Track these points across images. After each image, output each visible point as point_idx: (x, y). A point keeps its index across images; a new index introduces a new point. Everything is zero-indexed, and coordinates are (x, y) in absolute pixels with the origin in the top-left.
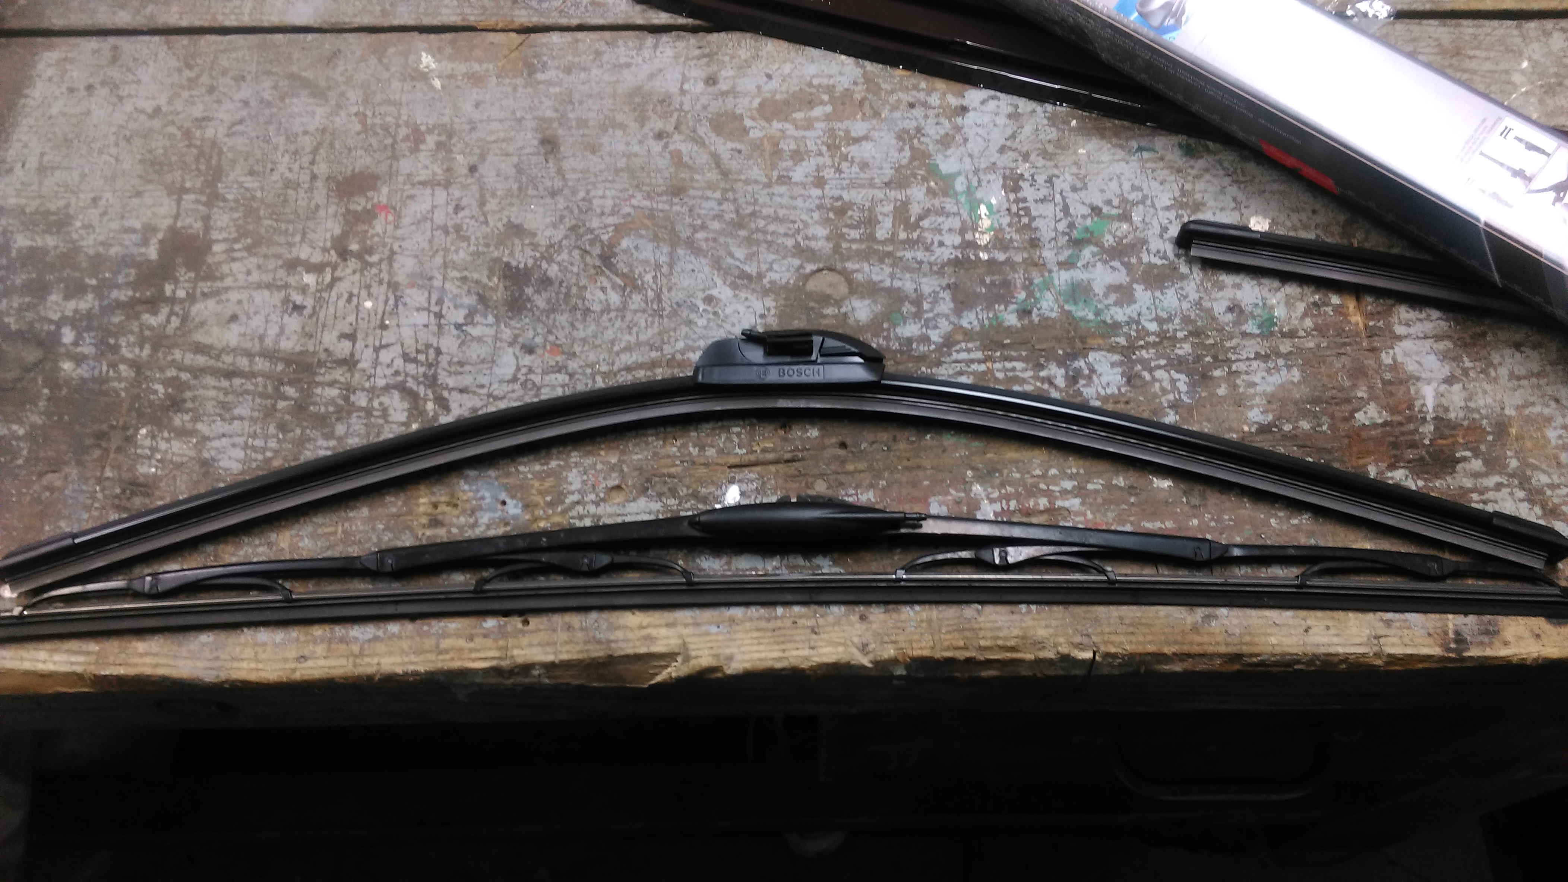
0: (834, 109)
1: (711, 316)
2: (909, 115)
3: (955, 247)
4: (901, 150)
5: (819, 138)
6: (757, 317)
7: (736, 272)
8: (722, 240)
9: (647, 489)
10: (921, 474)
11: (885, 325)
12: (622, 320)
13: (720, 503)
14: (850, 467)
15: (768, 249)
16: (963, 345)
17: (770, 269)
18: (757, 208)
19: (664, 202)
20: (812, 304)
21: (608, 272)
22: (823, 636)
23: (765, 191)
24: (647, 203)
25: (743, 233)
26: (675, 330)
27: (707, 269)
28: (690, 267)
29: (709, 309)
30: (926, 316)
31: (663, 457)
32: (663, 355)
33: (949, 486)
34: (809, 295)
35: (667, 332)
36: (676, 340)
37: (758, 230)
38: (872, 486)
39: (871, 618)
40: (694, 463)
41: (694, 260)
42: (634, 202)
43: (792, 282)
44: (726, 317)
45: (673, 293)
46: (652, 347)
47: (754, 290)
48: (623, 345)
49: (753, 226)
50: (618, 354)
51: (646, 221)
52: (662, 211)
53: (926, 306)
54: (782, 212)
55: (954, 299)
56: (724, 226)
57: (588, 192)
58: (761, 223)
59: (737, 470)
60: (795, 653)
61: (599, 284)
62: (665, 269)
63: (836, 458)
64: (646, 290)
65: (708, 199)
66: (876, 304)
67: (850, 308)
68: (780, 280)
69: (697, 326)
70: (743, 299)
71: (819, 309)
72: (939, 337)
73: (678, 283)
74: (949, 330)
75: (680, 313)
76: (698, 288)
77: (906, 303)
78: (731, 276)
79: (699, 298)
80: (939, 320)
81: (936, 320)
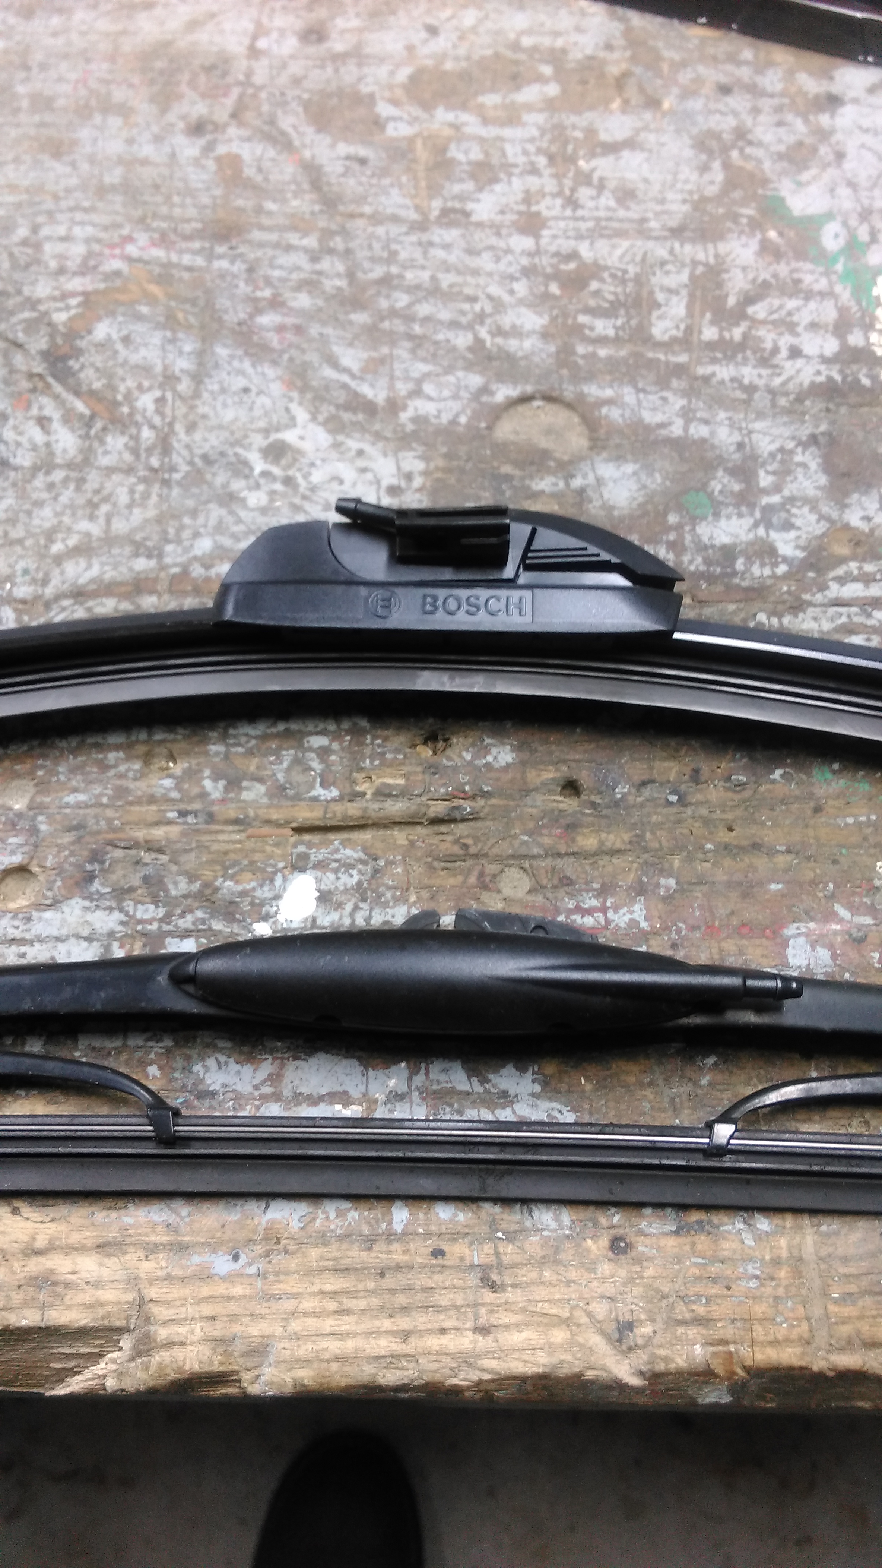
0: (564, 91)
1: (278, 487)
2: (721, 106)
3: (825, 360)
4: (704, 168)
5: (532, 140)
6: (382, 493)
7: (341, 397)
8: (314, 330)
9: (90, 878)
10: (761, 862)
11: (673, 519)
12: (78, 489)
13: (265, 918)
14: (588, 841)
15: (413, 351)
16: (853, 565)
17: (417, 392)
18: (394, 270)
19: (195, 252)
20: (506, 469)
21: (58, 388)
22: (510, 1295)
23: (414, 238)
24: (159, 253)
25: (360, 318)
26: (194, 513)
27: (277, 388)
28: (240, 382)
29: (276, 471)
30: (765, 500)
31: (138, 802)
32: (163, 568)
33: (832, 897)
34: (502, 450)
35: (176, 517)
36: (196, 535)
37: (393, 313)
38: (640, 890)
39: (642, 1247)
40: (211, 818)
41: (250, 370)
42: (131, 250)
43: (463, 420)
44: (313, 489)
45: (198, 436)
46: (139, 548)
47: (378, 436)
48: (72, 542)
49: (384, 304)
50: (58, 560)
51: (154, 289)
52: (189, 269)
53: (765, 480)
54: (446, 280)
55: (828, 467)
56: (320, 303)
57: (35, 229)
58: (402, 300)
59: (315, 838)
60: (434, 1342)
61: (34, 411)
62: (184, 386)
63: (555, 817)
64: (138, 426)
65: (289, 248)
66: (651, 474)
67: (591, 478)
68: (438, 417)
69: (245, 507)
70: (353, 453)
71: (522, 479)
72: (797, 547)
73: (211, 414)
74: (819, 532)
75: (208, 477)
76: (253, 427)
77: (720, 473)
78: (330, 403)
79: (255, 446)
80: (794, 511)
81: (788, 511)
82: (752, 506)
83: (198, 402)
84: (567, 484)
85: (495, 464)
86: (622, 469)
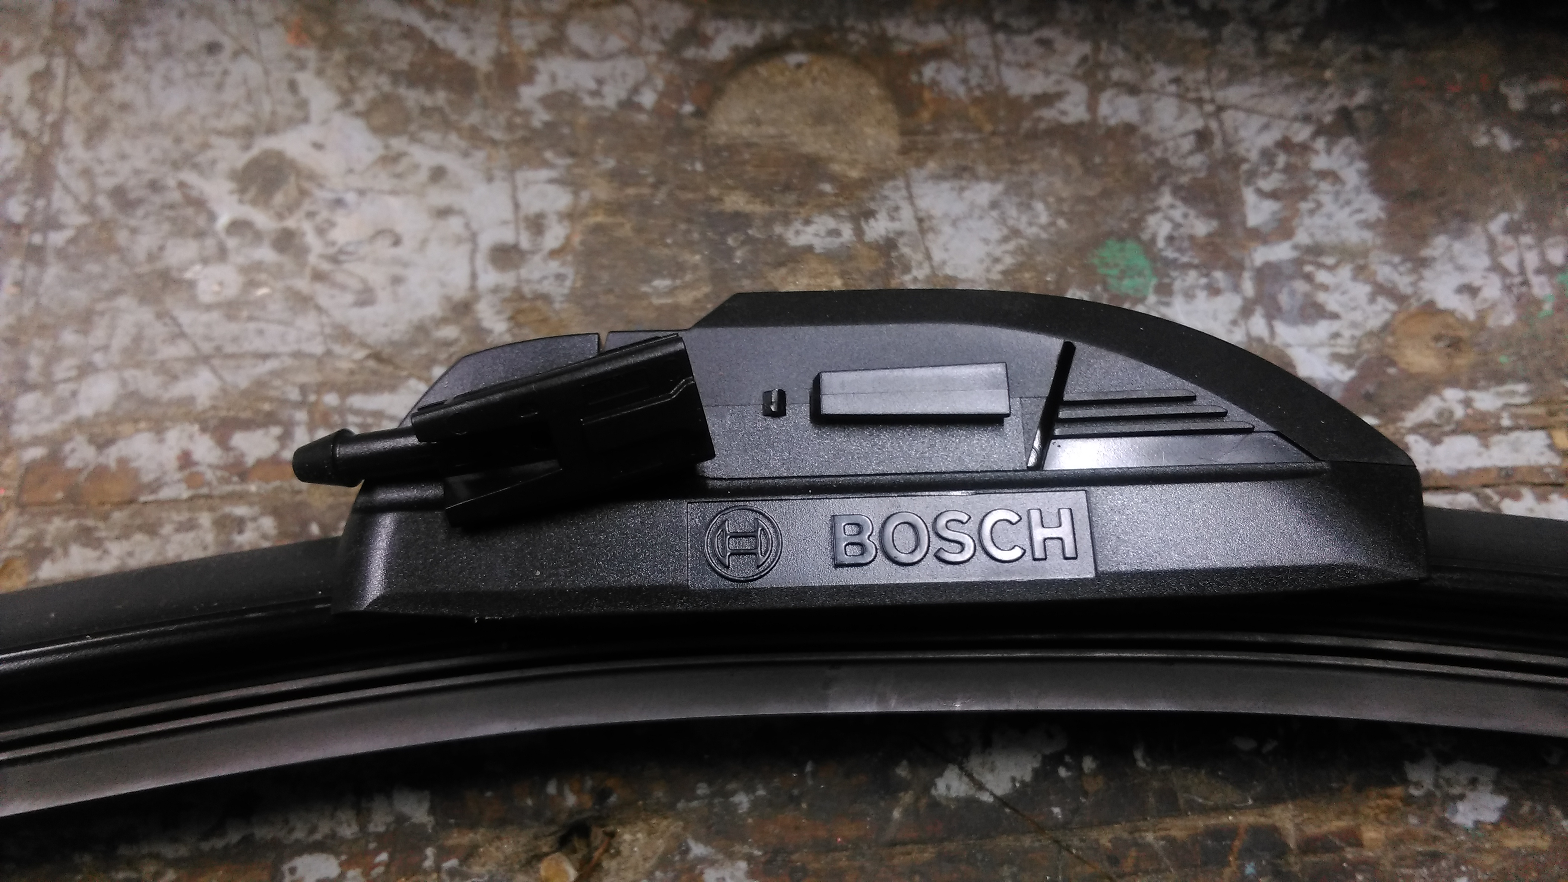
6: (481, 260)
7: (404, 55)
20: (736, 201)
26: (85, 320)
27: (274, 42)
28: (202, 32)
29: (262, 219)
30: (1261, 255)
32: (9, 447)
34: (727, 159)
35: (48, 329)
43: (648, 98)
47: (476, 138)
53: (1257, 210)
55: (1381, 179)
62: (91, 44)
67: (906, 220)
68: (596, 94)
69: (193, 303)
70: (423, 176)
71: (768, 221)
72: (1336, 357)
73: (140, 100)
74: (1375, 323)
75: (122, 237)
76: (220, 125)
77: (1166, 198)
78: (381, 70)
79: (223, 167)
80: (1322, 276)
81: (1309, 278)
82: (1235, 268)
83: (115, 77)
84: (859, 232)
85: (714, 192)
86: (967, 194)
